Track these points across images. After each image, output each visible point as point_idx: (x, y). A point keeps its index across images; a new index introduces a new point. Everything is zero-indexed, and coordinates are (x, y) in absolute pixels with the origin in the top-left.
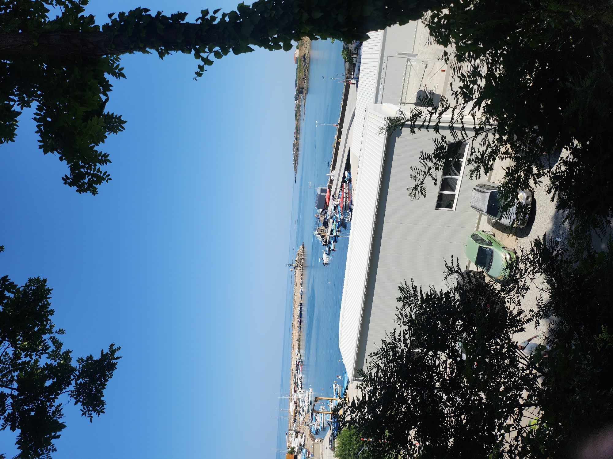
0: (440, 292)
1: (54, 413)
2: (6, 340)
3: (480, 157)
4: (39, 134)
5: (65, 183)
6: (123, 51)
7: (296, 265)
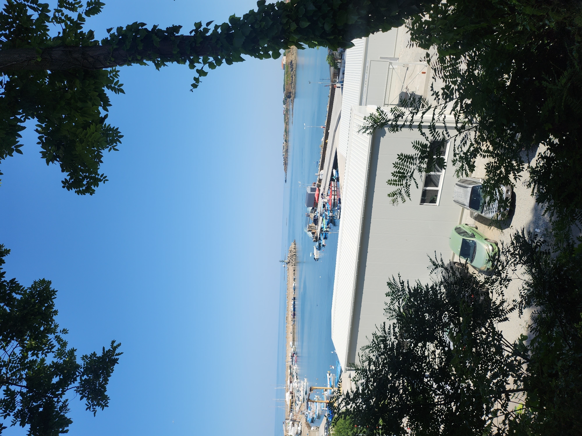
0: (426, 286)
1: (61, 408)
2: (14, 340)
3: (462, 155)
4: (41, 145)
5: (64, 187)
6: (122, 63)
7: (289, 261)
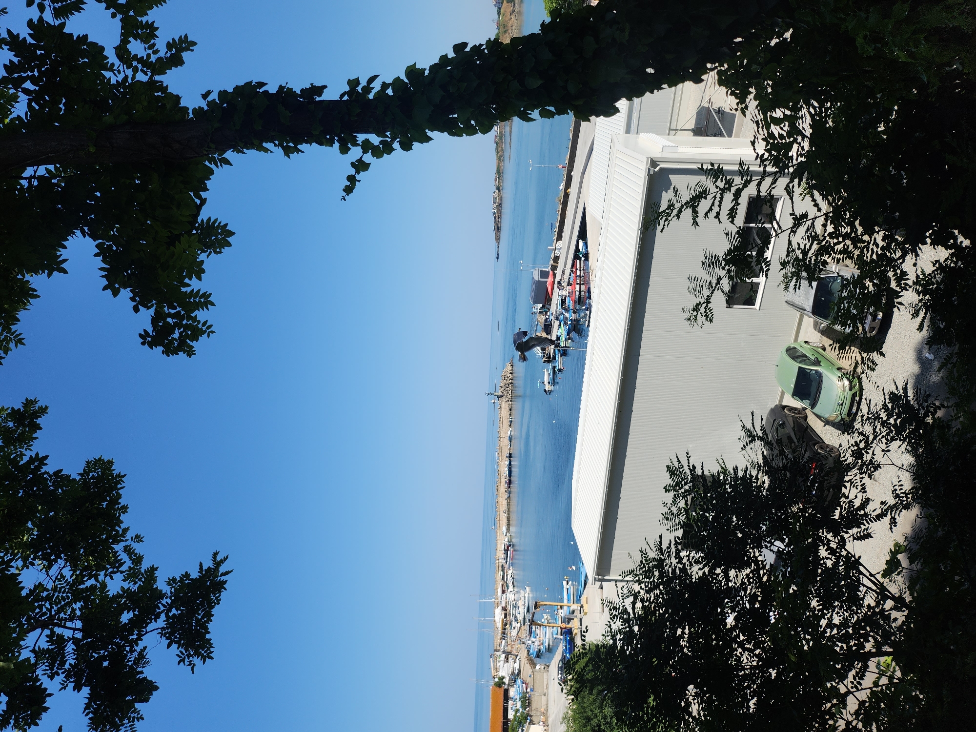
0: (734, 469)
1: (137, 661)
2: (61, 558)
3: (801, 256)
4: (101, 258)
5: (143, 344)
7: (501, 394)
